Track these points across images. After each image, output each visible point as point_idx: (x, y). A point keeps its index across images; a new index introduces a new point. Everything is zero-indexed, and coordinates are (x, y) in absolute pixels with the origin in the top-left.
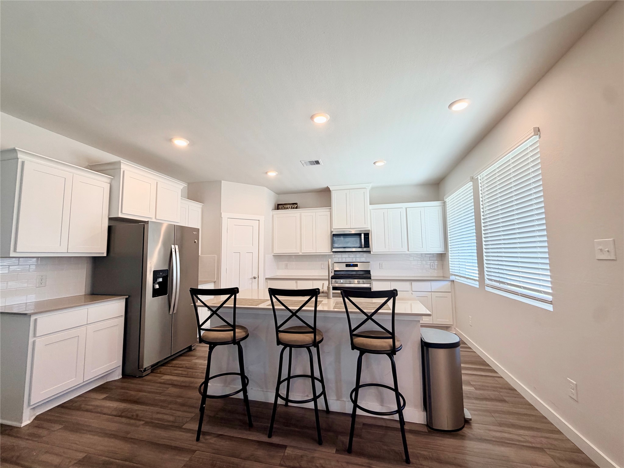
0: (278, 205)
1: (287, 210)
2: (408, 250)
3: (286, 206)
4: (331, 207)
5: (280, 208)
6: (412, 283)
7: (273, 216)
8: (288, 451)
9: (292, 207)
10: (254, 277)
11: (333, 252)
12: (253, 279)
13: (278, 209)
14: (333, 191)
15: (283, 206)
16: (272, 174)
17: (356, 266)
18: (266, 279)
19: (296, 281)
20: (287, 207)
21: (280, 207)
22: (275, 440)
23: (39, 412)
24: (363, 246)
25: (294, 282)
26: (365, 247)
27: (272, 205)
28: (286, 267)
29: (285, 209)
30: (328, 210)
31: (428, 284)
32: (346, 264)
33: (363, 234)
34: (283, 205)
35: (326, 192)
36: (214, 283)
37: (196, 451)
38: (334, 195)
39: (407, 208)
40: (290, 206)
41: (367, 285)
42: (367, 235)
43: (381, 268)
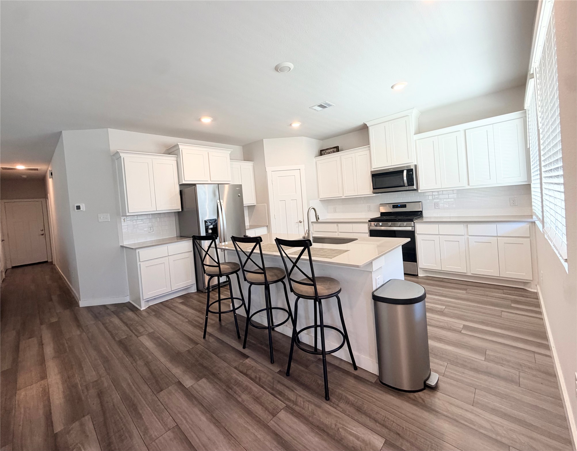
0: (321, 151)
1: (330, 154)
2: (469, 185)
3: (327, 151)
4: (370, 145)
5: (322, 154)
6: (468, 225)
7: (316, 163)
8: (247, 361)
9: (333, 151)
10: (300, 221)
11: (374, 193)
14: (370, 127)
16: (296, 125)
17: (404, 206)
18: (312, 223)
19: (337, 224)
20: (329, 152)
22: (246, 351)
23: (151, 304)
24: (406, 184)
25: (335, 225)
26: (409, 185)
27: (316, 151)
28: (335, 210)
29: (327, 154)
30: (367, 149)
31: (493, 226)
32: (393, 205)
33: (406, 170)
34: (325, 151)
35: (364, 128)
36: (266, 227)
38: (371, 131)
39: (466, 131)
40: (332, 150)
41: (410, 229)
42: (410, 171)
43: (436, 207)
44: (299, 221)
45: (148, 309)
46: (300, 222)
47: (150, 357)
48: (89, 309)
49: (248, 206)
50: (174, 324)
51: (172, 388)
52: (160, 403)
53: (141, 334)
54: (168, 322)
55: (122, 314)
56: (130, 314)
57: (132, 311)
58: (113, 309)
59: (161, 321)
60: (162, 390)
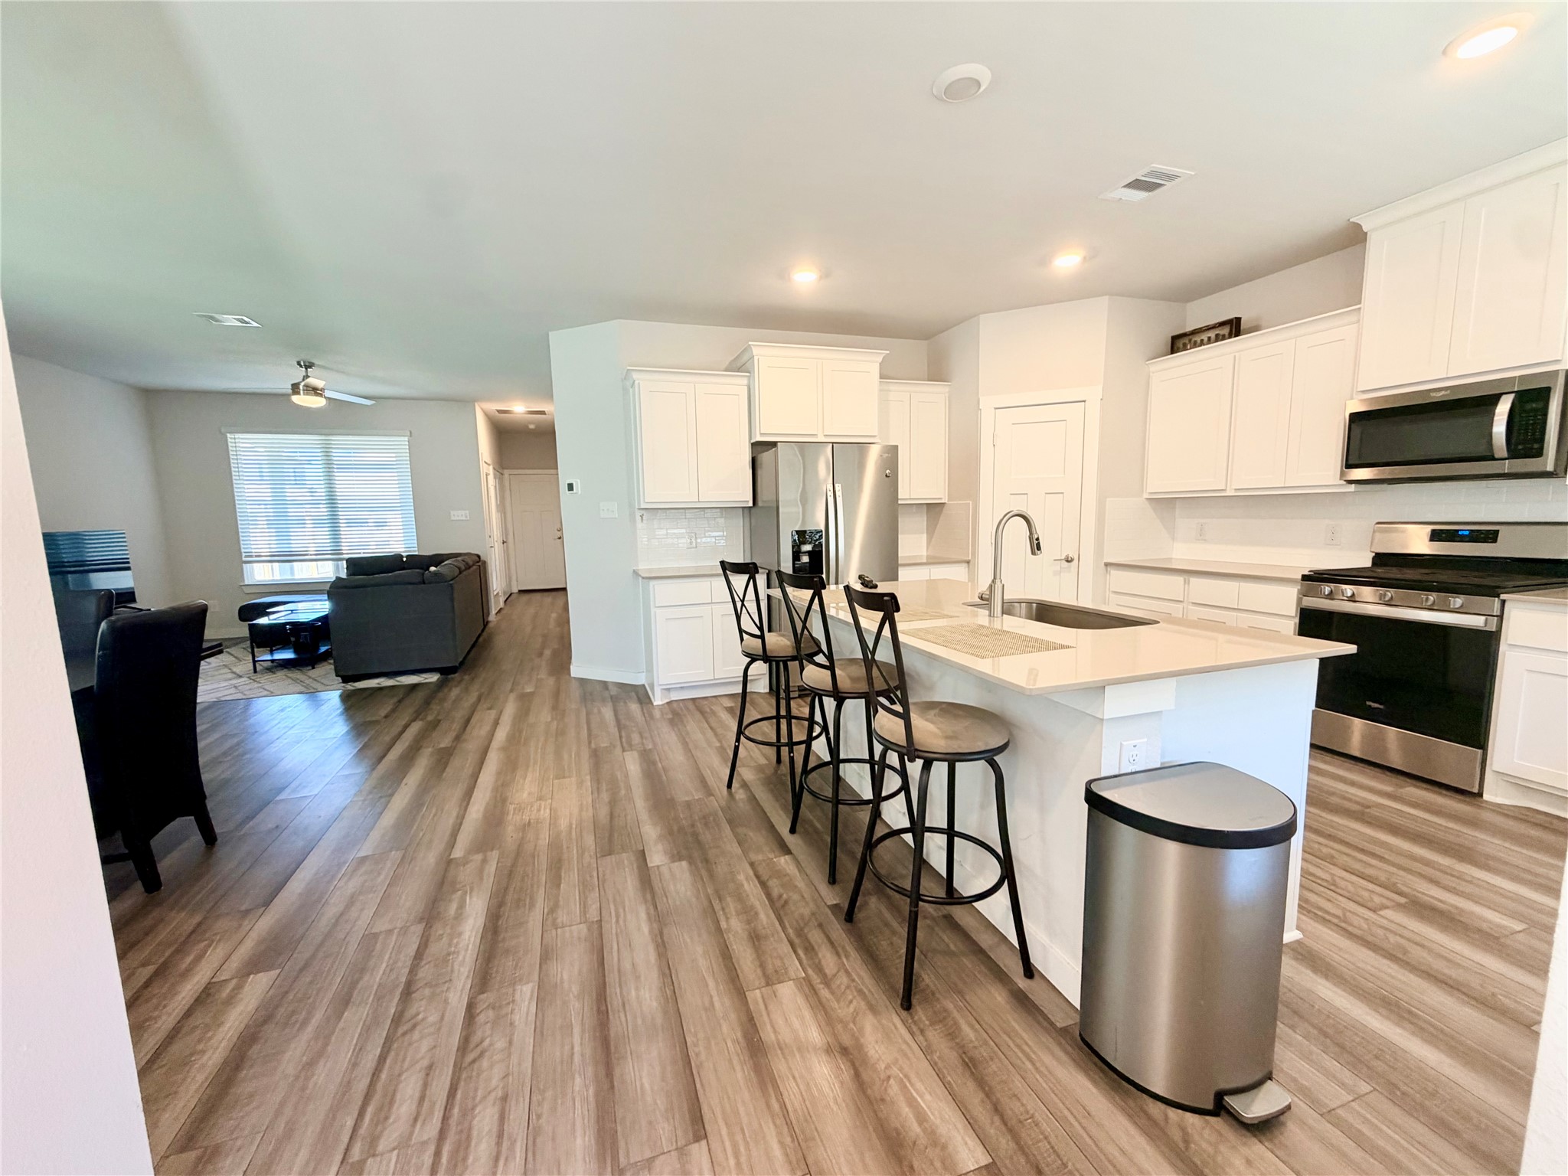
0: (1175, 338)
1: (1203, 347)
3: (1198, 338)
4: (1362, 305)
5: (1178, 347)
7: (1148, 376)
9: (1217, 335)
10: (1067, 557)
11: (1350, 482)
12: (1064, 561)
13: (1172, 353)
15: (1190, 341)
16: (1068, 262)
17: (1491, 536)
18: (1107, 565)
19: (1186, 577)
21: (1180, 343)
24: (1501, 451)
25: (1179, 580)
26: (1514, 456)
28: (1201, 536)
29: (1195, 345)
30: (1351, 319)
32: (1432, 531)
33: (1513, 395)
34: (1189, 337)
36: (966, 564)
37: (713, 796)
40: (1212, 334)
41: (1476, 621)
44: (1064, 558)
45: (666, 705)
46: (1069, 560)
47: (623, 792)
48: (583, 682)
49: (927, 504)
50: (691, 746)
51: (627, 859)
52: (595, 874)
53: (631, 747)
54: (684, 739)
55: (622, 704)
56: (634, 707)
57: (640, 701)
58: (614, 691)
59: (673, 734)
60: (610, 854)
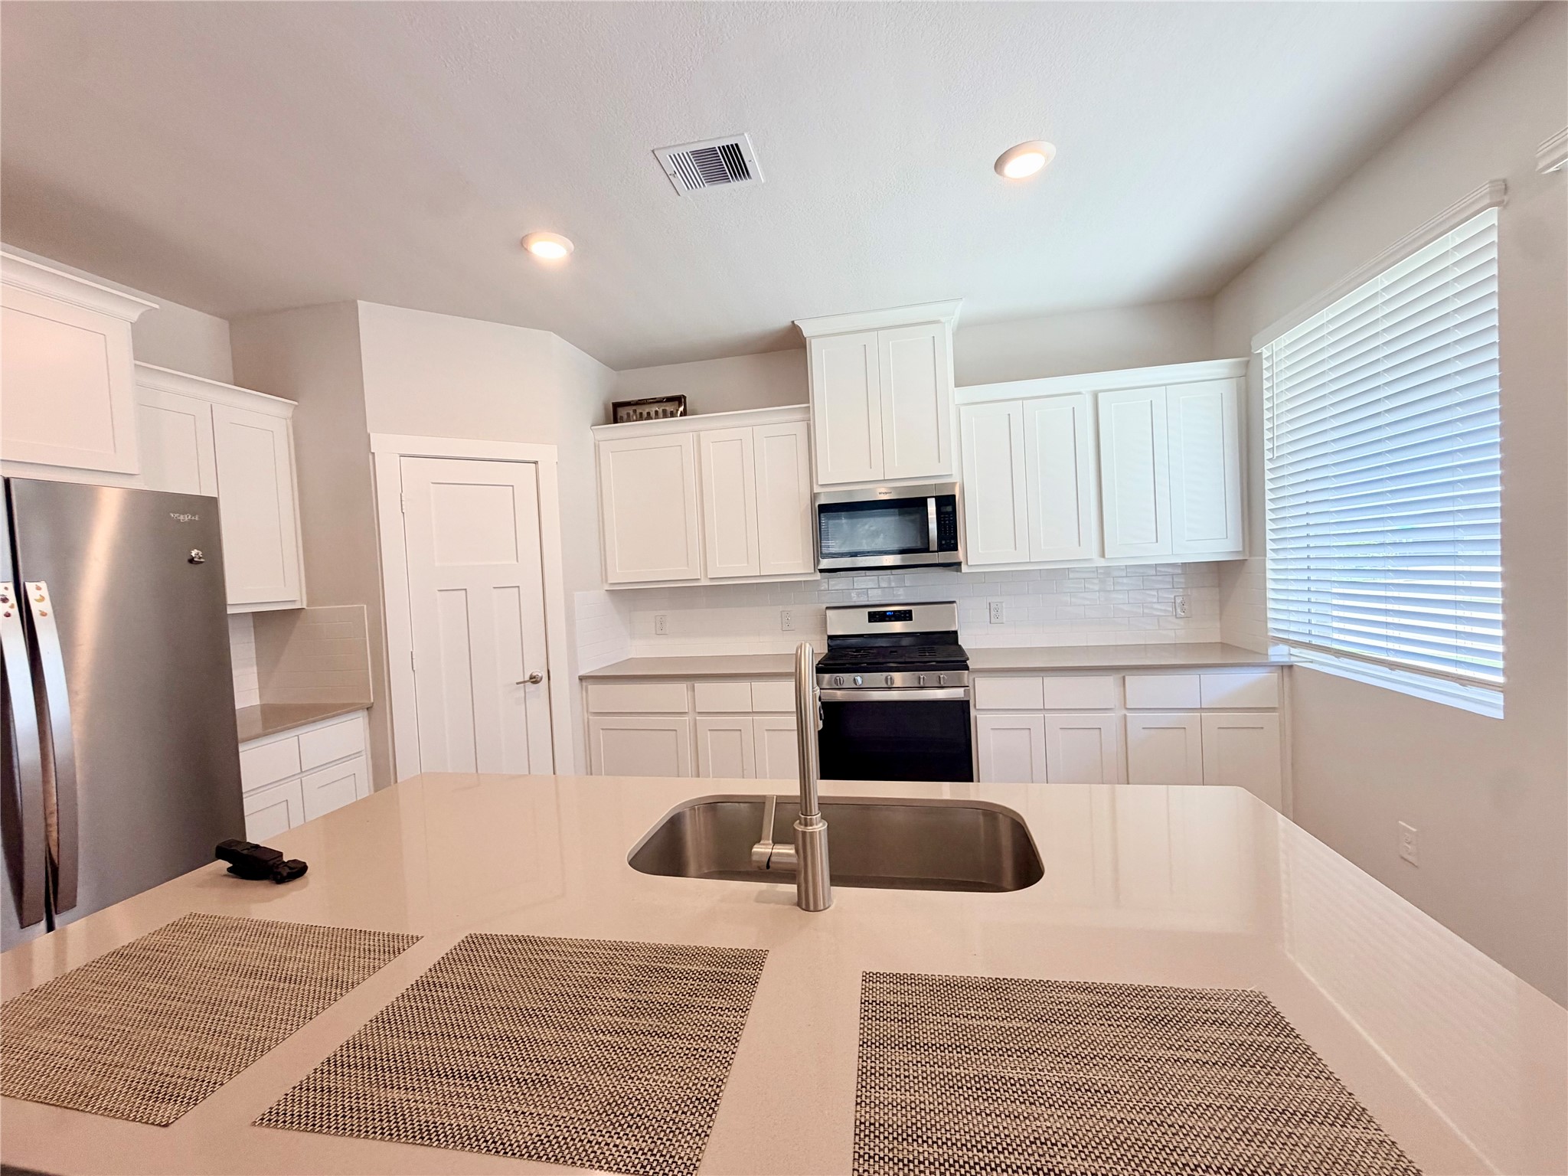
1: (650, 422)
2: (1103, 555)
4: (811, 405)
6: (1127, 679)
7: (597, 448)
11: (821, 571)
12: (529, 684)
13: (616, 421)
14: (813, 341)
15: (635, 411)
16: (549, 250)
17: (907, 616)
18: (582, 679)
19: (689, 683)
20: (649, 414)
21: (622, 412)
24: (934, 545)
25: (682, 687)
27: (594, 404)
28: (661, 631)
29: (641, 418)
30: (798, 416)
31: (1189, 679)
33: (934, 499)
35: (790, 344)
36: (365, 713)
38: (819, 356)
39: (1100, 395)
40: (659, 408)
41: (956, 694)
42: (947, 504)
43: (993, 620)
44: (527, 678)
46: (534, 680)
49: (254, 614)
